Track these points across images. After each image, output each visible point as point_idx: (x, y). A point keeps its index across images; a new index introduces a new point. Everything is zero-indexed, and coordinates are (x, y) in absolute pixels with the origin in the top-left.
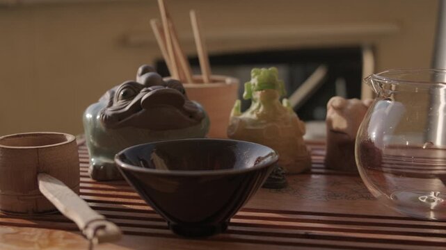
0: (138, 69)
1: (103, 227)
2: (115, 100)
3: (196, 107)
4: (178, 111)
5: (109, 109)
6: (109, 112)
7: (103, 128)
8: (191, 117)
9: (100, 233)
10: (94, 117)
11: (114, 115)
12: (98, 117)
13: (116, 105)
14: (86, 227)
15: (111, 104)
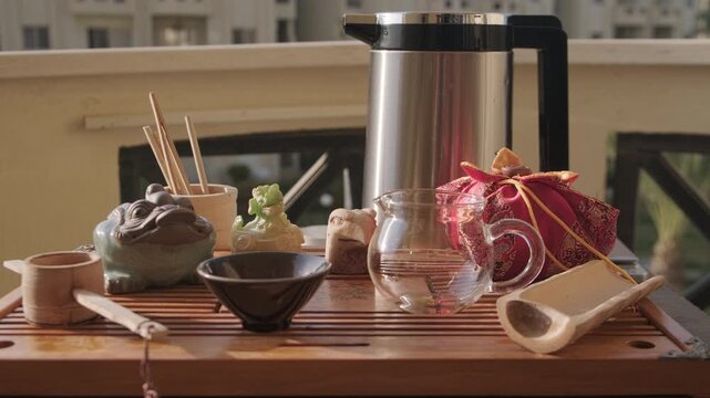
0: (146, 188)
1: (152, 327)
2: (127, 218)
3: (204, 223)
4: (189, 227)
5: (122, 227)
6: (123, 230)
7: (118, 245)
8: (200, 231)
9: (152, 330)
10: (108, 235)
11: (129, 233)
12: (112, 234)
13: (129, 222)
14: (139, 328)
15: (123, 222)
